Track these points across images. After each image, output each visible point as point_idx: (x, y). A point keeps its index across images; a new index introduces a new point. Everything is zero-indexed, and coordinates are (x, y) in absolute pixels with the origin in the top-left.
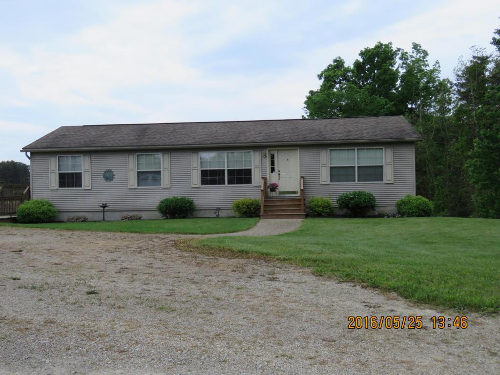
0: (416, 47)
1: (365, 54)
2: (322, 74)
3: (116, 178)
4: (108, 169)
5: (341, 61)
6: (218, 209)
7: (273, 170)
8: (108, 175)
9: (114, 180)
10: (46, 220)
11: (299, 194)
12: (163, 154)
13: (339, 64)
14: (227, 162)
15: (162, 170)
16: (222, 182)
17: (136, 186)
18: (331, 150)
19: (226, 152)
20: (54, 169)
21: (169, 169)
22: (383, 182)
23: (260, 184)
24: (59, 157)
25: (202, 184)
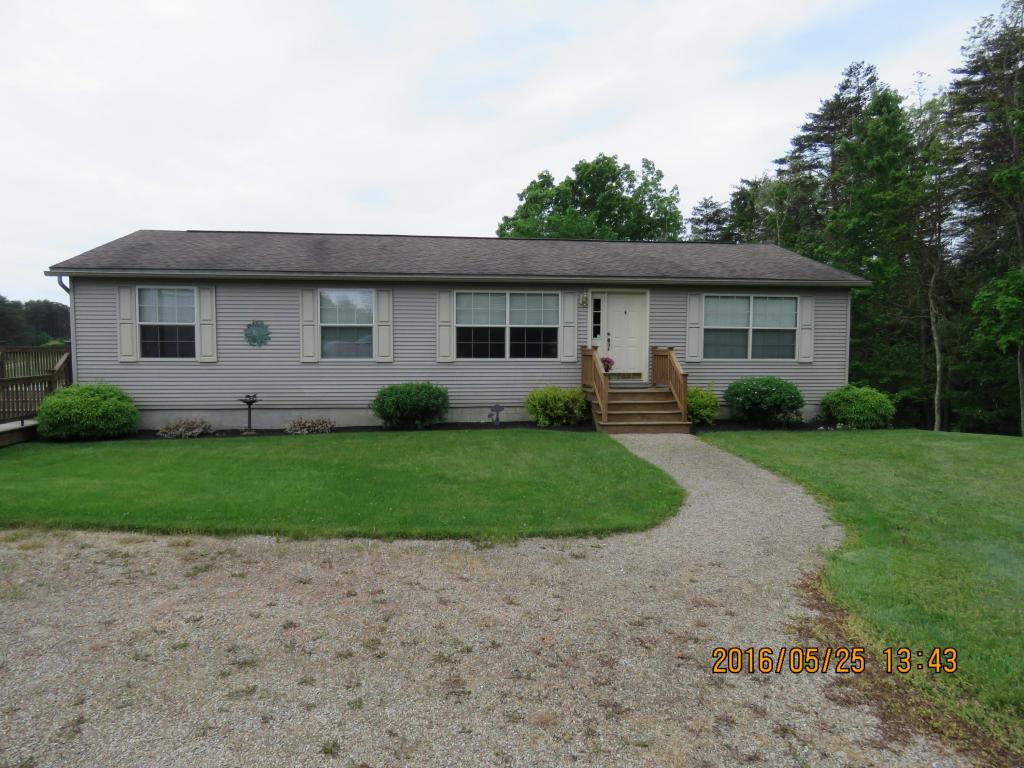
0: (647, 164)
1: (581, 169)
2: (524, 193)
3: (273, 339)
4: (256, 319)
5: (549, 176)
6: (497, 408)
7: (597, 331)
9: (269, 343)
10: (112, 434)
11: (645, 378)
12: (378, 291)
13: (546, 180)
14: (511, 312)
15: (374, 324)
16: (498, 352)
17: (317, 357)
18: (707, 297)
19: (508, 293)
20: (129, 317)
21: (391, 323)
22: (796, 360)
23: (574, 359)
24: (140, 290)
25: (459, 355)
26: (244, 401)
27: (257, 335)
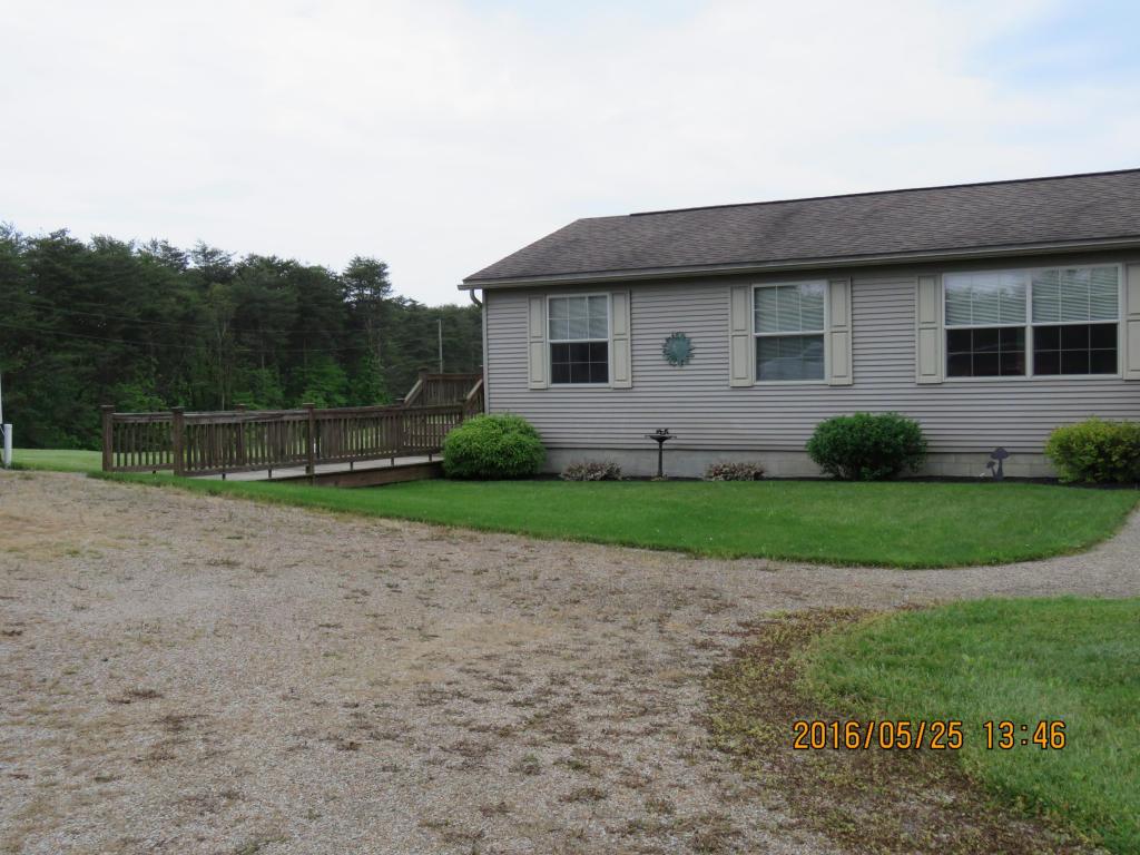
3: (696, 356)
4: (678, 330)
6: (1000, 454)
8: (675, 347)
9: (692, 362)
10: (511, 472)
12: (831, 283)
14: (1034, 302)
15: (826, 331)
16: (1013, 366)
17: (751, 380)
19: (1029, 271)
20: (540, 334)
21: (849, 328)
24: (551, 300)
25: (950, 373)
26: (653, 438)
27: (678, 352)
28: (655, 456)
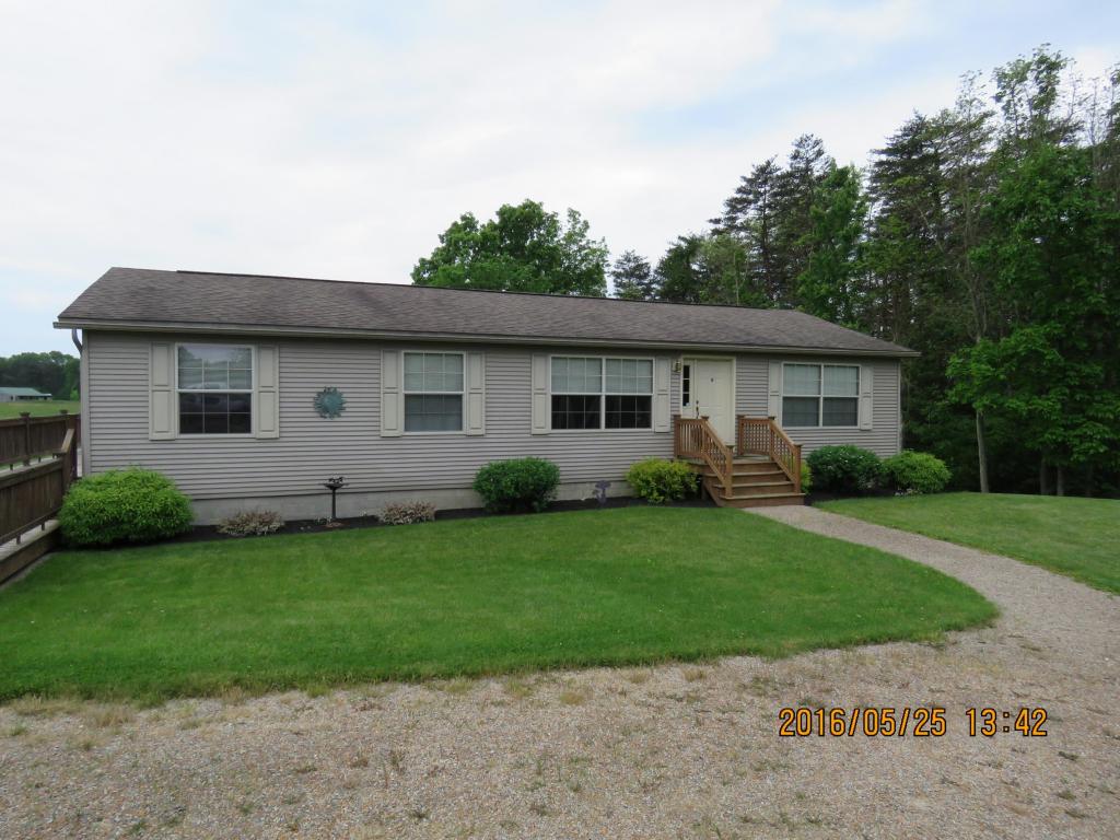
0: (573, 214)
1: (505, 213)
2: (445, 235)
3: (347, 410)
4: (330, 386)
5: (473, 219)
7: (686, 399)
8: (326, 401)
9: (343, 414)
12: (468, 354)
14: (606, 379)
15: (465, 392)
16: (593, 423)
17: (400, 431)
18: (785, 365)
19: (604, 358)
20: (165, 383)
21: (483, 391)
22: (858, 427)
23: (667, 429)
24: (180, 348)
25: (554, 426)
26: (328, 486)
27: (329, 405)
28: (330, 497)
